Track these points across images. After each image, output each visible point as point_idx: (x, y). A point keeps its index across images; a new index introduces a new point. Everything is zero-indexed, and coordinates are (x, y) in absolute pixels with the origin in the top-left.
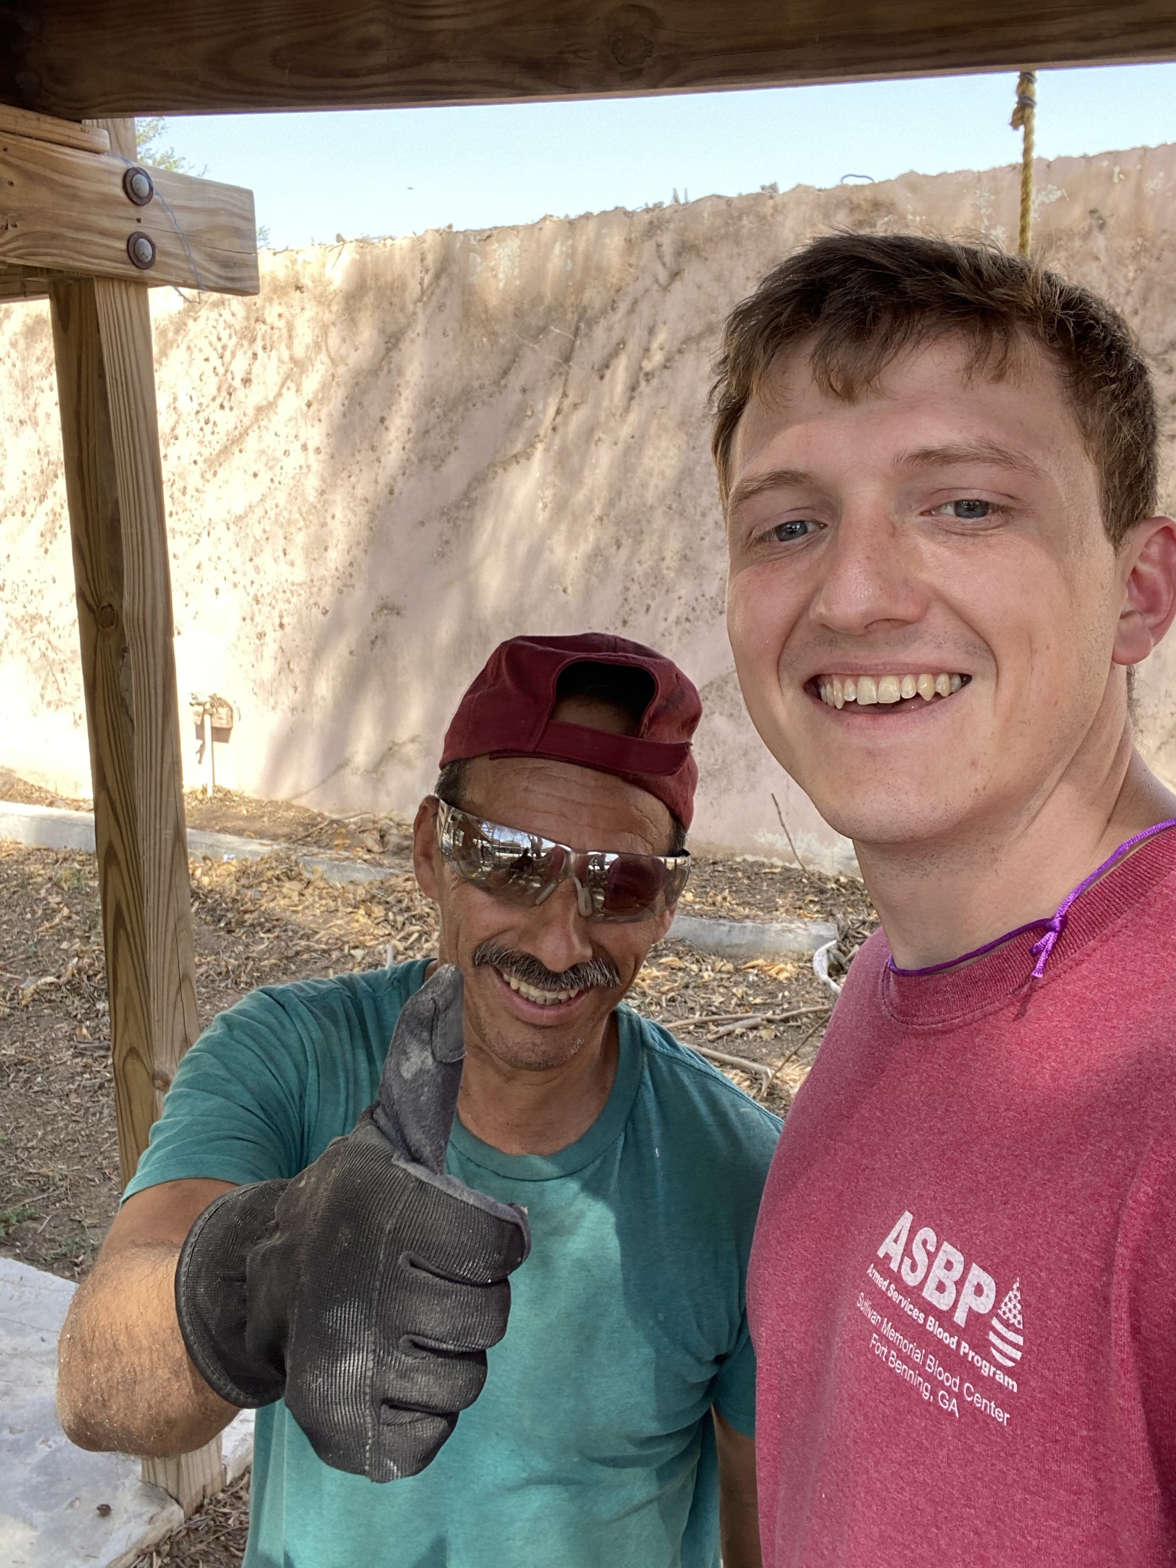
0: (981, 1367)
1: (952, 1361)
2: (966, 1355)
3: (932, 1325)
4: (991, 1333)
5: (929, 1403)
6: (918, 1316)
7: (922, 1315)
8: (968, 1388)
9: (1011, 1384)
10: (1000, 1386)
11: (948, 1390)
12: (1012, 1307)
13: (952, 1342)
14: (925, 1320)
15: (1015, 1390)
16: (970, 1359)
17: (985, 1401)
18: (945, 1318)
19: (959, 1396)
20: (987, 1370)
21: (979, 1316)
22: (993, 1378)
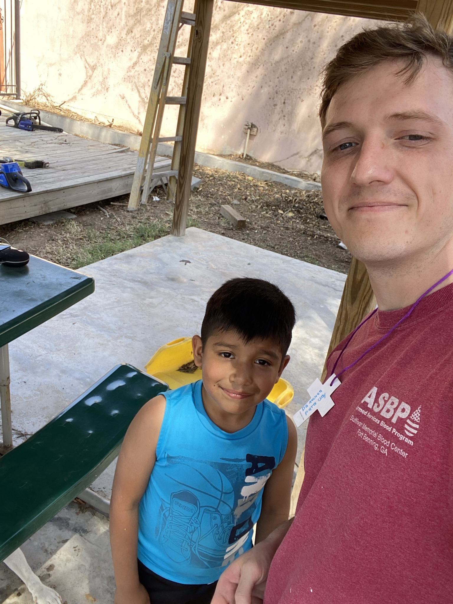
0: (399, 437)
1: (388, 435)
2: (394, 433)
3: (383, 424)
4: (406, 425)
5: (377, 451)
6: (377, 421)
7: (379, 421)
8: (393, 445)
9: (411, 443)
10: (406, 443)
11: (385, 446)
12: (417, 415)
13: (389, 429)
14: (380, 422)
15: (412, 445)
16: (395, 434)
17: (399, 449)
18: (388, 421)
19: (389, 448)
20: (402, 438)
21: (402, 419)
22: (404, 441)
